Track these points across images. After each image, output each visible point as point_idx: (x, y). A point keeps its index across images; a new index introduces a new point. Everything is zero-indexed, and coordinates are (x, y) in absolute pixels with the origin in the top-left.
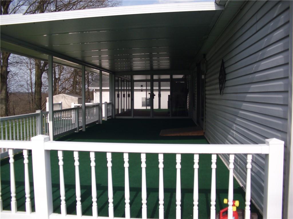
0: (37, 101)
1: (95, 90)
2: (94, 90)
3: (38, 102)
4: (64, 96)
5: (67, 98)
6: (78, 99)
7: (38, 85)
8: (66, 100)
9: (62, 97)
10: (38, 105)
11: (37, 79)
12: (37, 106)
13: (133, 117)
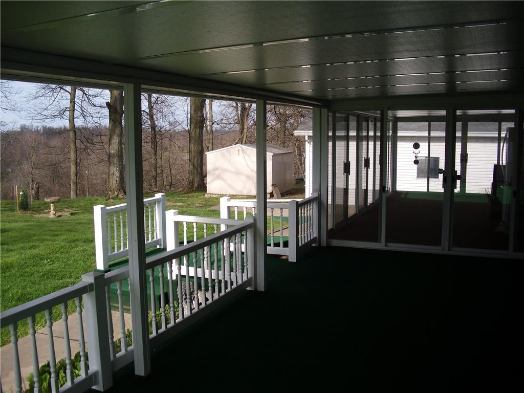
0: (194, 158)
1: (308, 136)
2: (306, 138)
3: (196, 159)
4: (242, 149)
5: (248, 152)
6: (273, 156)
7: (196, 124)
8: (246, 157)
9: (239, 150)
10: (195, 164)
11: (195, 111)
12: (194, 166)
13: (386, 245)
